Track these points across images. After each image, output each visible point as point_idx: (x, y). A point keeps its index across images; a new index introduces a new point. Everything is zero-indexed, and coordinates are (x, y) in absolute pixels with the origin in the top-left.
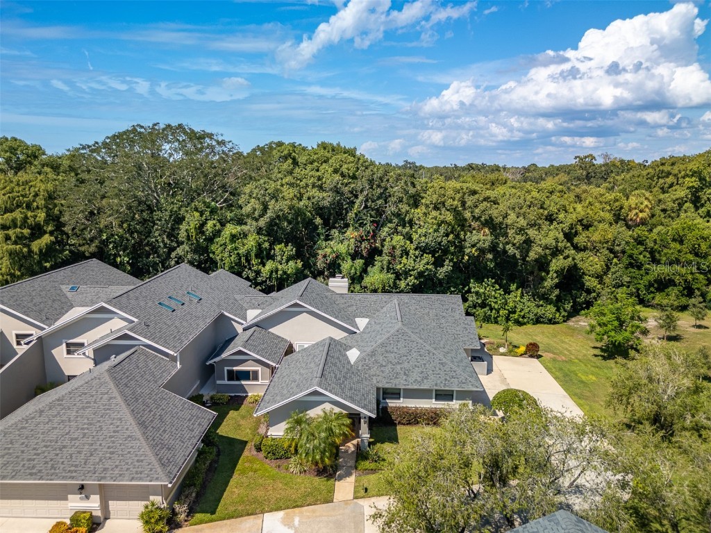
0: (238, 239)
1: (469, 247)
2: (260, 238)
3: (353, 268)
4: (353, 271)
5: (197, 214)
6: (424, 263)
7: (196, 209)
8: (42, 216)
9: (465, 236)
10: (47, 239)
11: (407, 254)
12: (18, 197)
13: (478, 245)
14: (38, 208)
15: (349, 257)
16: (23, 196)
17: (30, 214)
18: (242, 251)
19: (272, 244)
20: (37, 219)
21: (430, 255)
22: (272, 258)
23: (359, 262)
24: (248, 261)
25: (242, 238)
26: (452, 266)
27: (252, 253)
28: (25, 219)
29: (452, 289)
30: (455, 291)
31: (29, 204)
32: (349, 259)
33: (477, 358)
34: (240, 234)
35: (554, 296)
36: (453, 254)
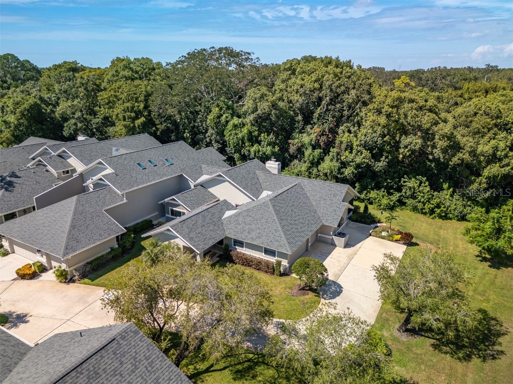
0: (238, 128)
1: (403, 148)
2: (252, 128)
3: (311, 156)
4: (311, 158)
5: (217, 109)
6: (364, 157)
7: (218, 106)
8: (142, 106)
9: (400, 138)
10: (142, 119)
11: (352, 149)
12: (132, 94)
13: (409, 147)
14: (141, 101)
15: (311, 147)
16: (135, 94)
17: (136, 104)
18: (240, 136)
19: (260, 132)
20: (140, 108)
21: (369, 151)
22: (259, 143)
23: (318, 152)
24: (243, 143)
25: (241, 127)
26: (387, 162)
27: (246, 138)
28: (133, 107)
29: (389, 181)
30: (392, 183)
31: (137, 99)
32: (310, 149)
33: (341, 235)
34: (240, 125)
35: (481, 199)
36: (388, 152)
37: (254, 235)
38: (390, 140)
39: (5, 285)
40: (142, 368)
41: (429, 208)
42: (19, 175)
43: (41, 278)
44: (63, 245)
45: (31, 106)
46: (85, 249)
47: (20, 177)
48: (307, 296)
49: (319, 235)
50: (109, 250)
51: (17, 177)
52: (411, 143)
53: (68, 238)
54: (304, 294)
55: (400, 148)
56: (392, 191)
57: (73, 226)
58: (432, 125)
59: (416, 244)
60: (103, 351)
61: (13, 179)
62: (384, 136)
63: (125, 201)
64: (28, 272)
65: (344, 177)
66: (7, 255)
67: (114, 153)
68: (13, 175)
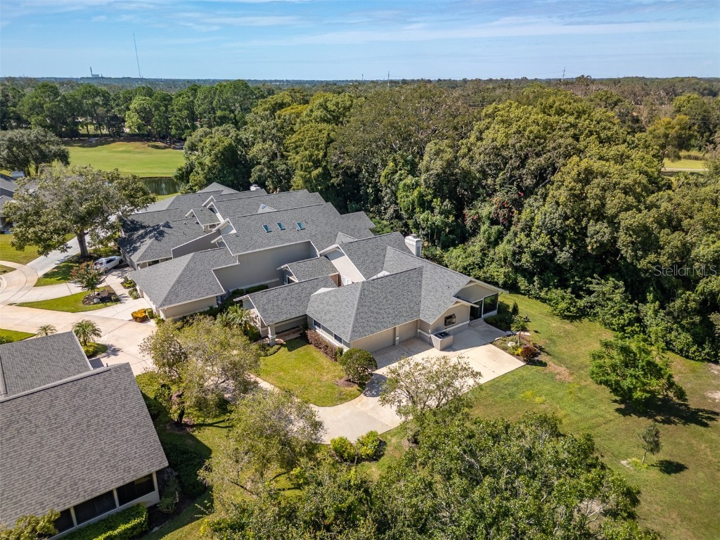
0: (410, 189)
1: (590, 237)
3: (488, 233)
4: (486, 235)
5: (392, 164)
6: (540, 242)
7: (394, 160)
8: (321, 154)
9: (587, 223)
10: (318, 171)
11: (530, 230)
13: (596, 237)
14: (321, 149)
15: (489, 222)
16: (316, 140)
17: (316, 152)
18: (411, 199)
20: (319, 156)
21: (549, 236)
22: (431, 209)
24: (414, 208)
25: (413, 189)
26: (571, 254)
27: (416, 203)
28: (311, 156)
29: (576, 279)
30: (580, 282)
31: (317, 145)
32: (487, 224)
33: (442, 335)
34: (413, 185)
35: (687, 323)
36: (572, 240)
37: (327, 317)
38: (574, 224)
39: (122, 323)
40: (118, 394)
41: (618, 324)
42: (172, 226)
43: (149, 323)
44: (164, 296)
45: (224, 148)
46: (180, 304)
47: (171, 228)
48: (350, 389)
49: (419, 331)
50: (209, 309)
51: (169, 227)
52: (598, 232)
53: (170, 292)
54: (349, 385)
55: (587, 237)
56: (581, 293)
57: (178, 282)
58: (620, 212)
59: (544, 365)
60: (97, 376)
61: (166, 229)
62: (566, 218)
63: (237, 263)
64: (139, 315)
65: (521, 266)
66: (138, 298)
67: (260, 211)
68: (167, 225)
